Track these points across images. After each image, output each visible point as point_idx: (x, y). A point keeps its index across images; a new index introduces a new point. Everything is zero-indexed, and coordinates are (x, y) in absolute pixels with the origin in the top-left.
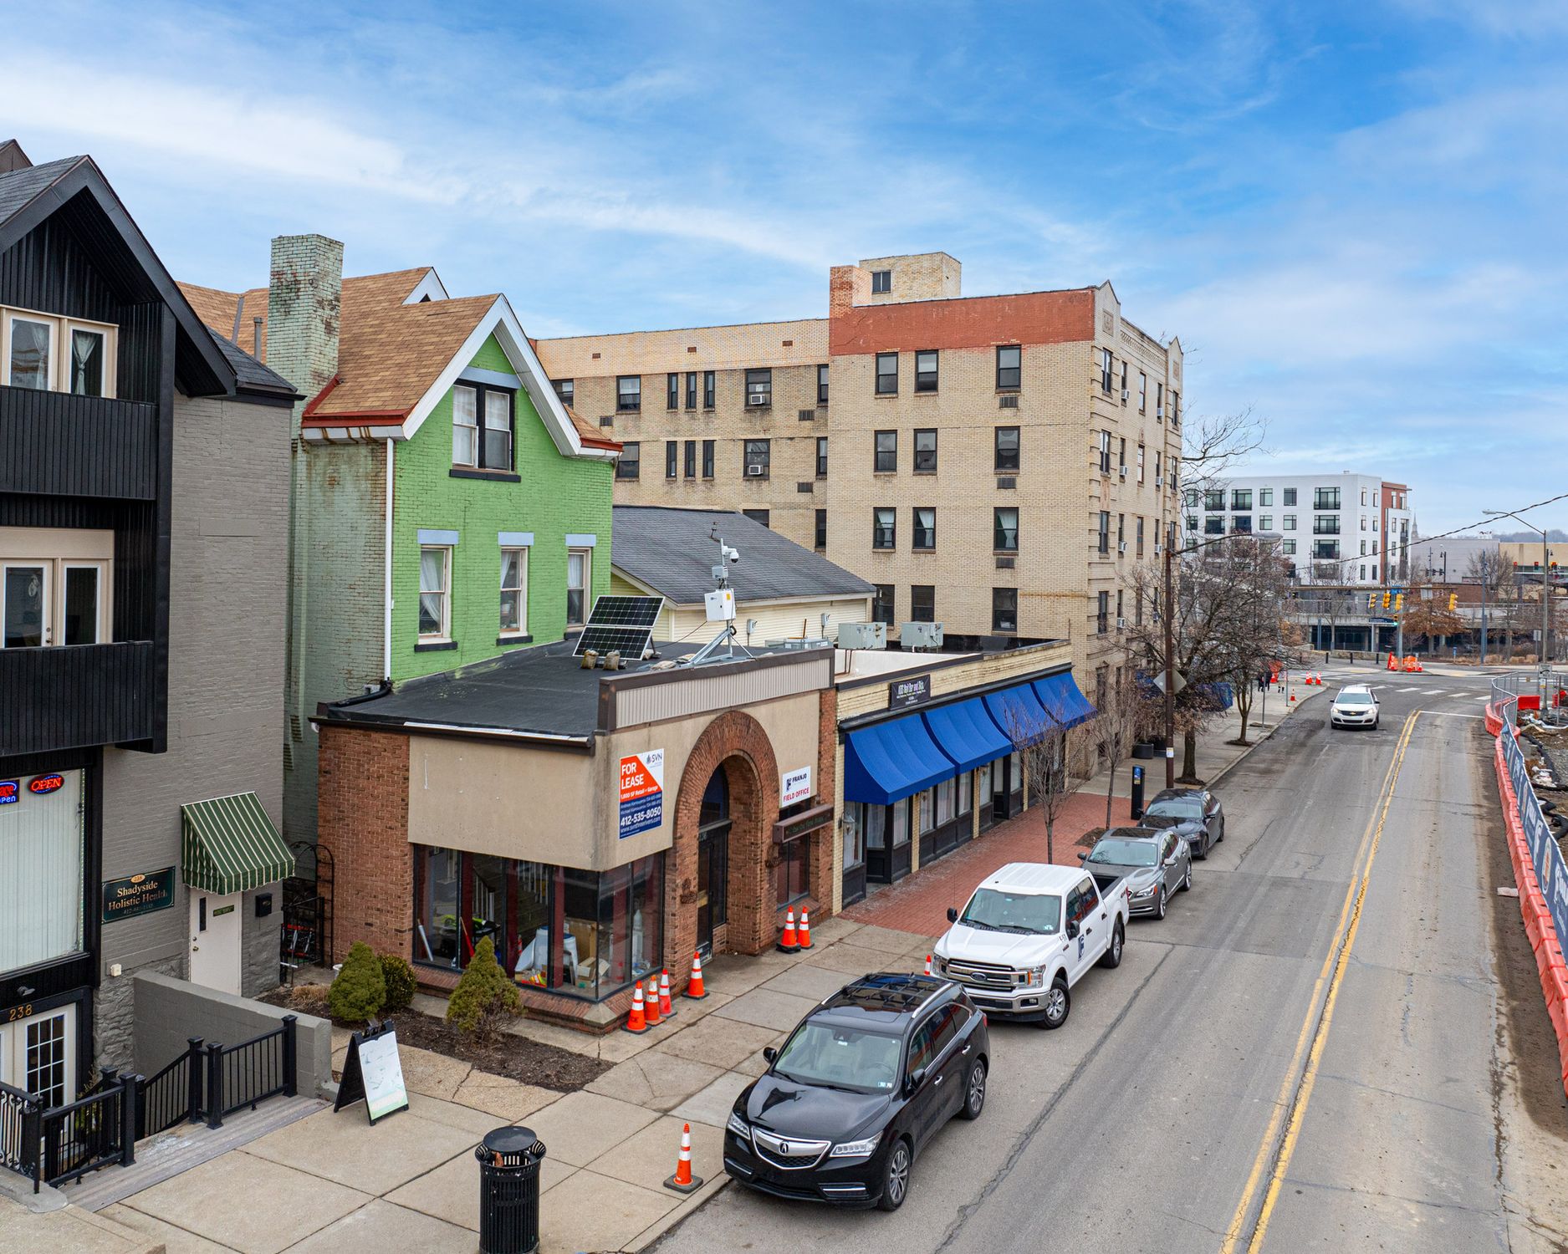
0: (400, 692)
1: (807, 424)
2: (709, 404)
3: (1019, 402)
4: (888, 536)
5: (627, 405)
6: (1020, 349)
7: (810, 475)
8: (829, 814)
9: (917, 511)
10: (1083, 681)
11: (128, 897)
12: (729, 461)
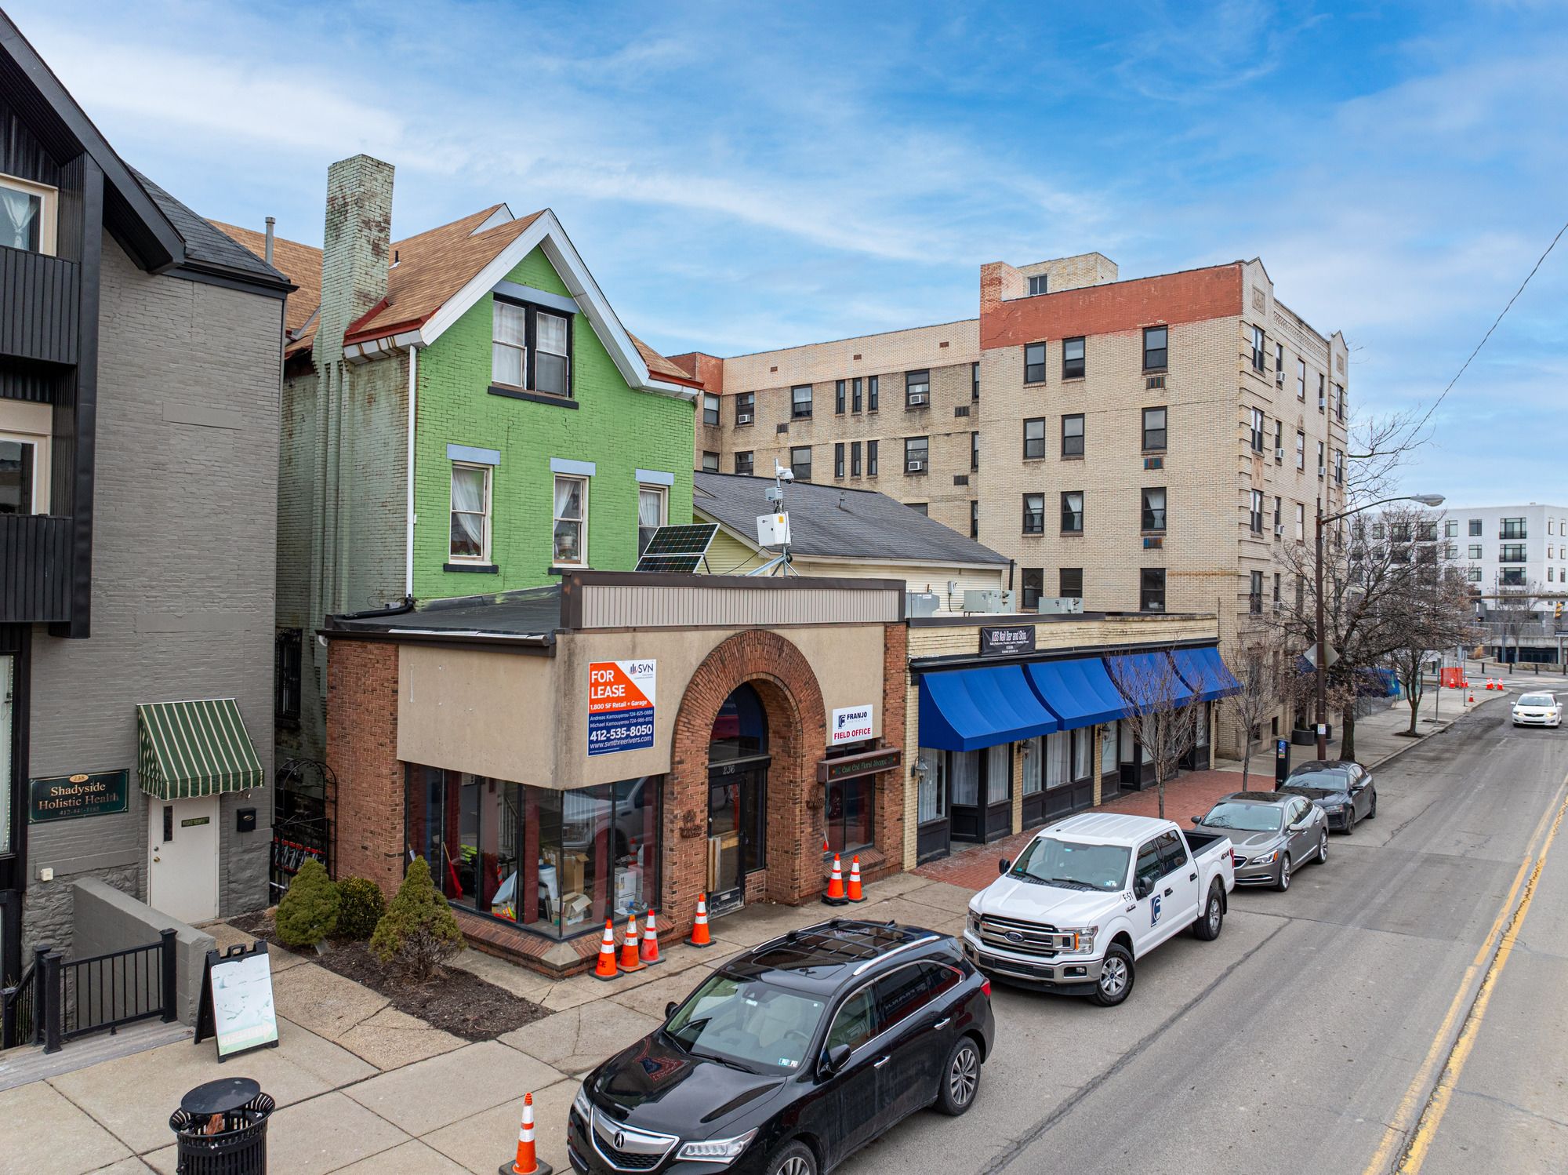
0: (424, 610)
1: (963, 419)
2: (873, 407)
3: (1166, 382)
4: (1037, 522)
5: (801, 413)
6: (1167, 329)
7: (965, 469)
8: (897, 758)
9: (1065, 495)
10: (1226, 650)
11: (65, 798)
12: (891, 460)
